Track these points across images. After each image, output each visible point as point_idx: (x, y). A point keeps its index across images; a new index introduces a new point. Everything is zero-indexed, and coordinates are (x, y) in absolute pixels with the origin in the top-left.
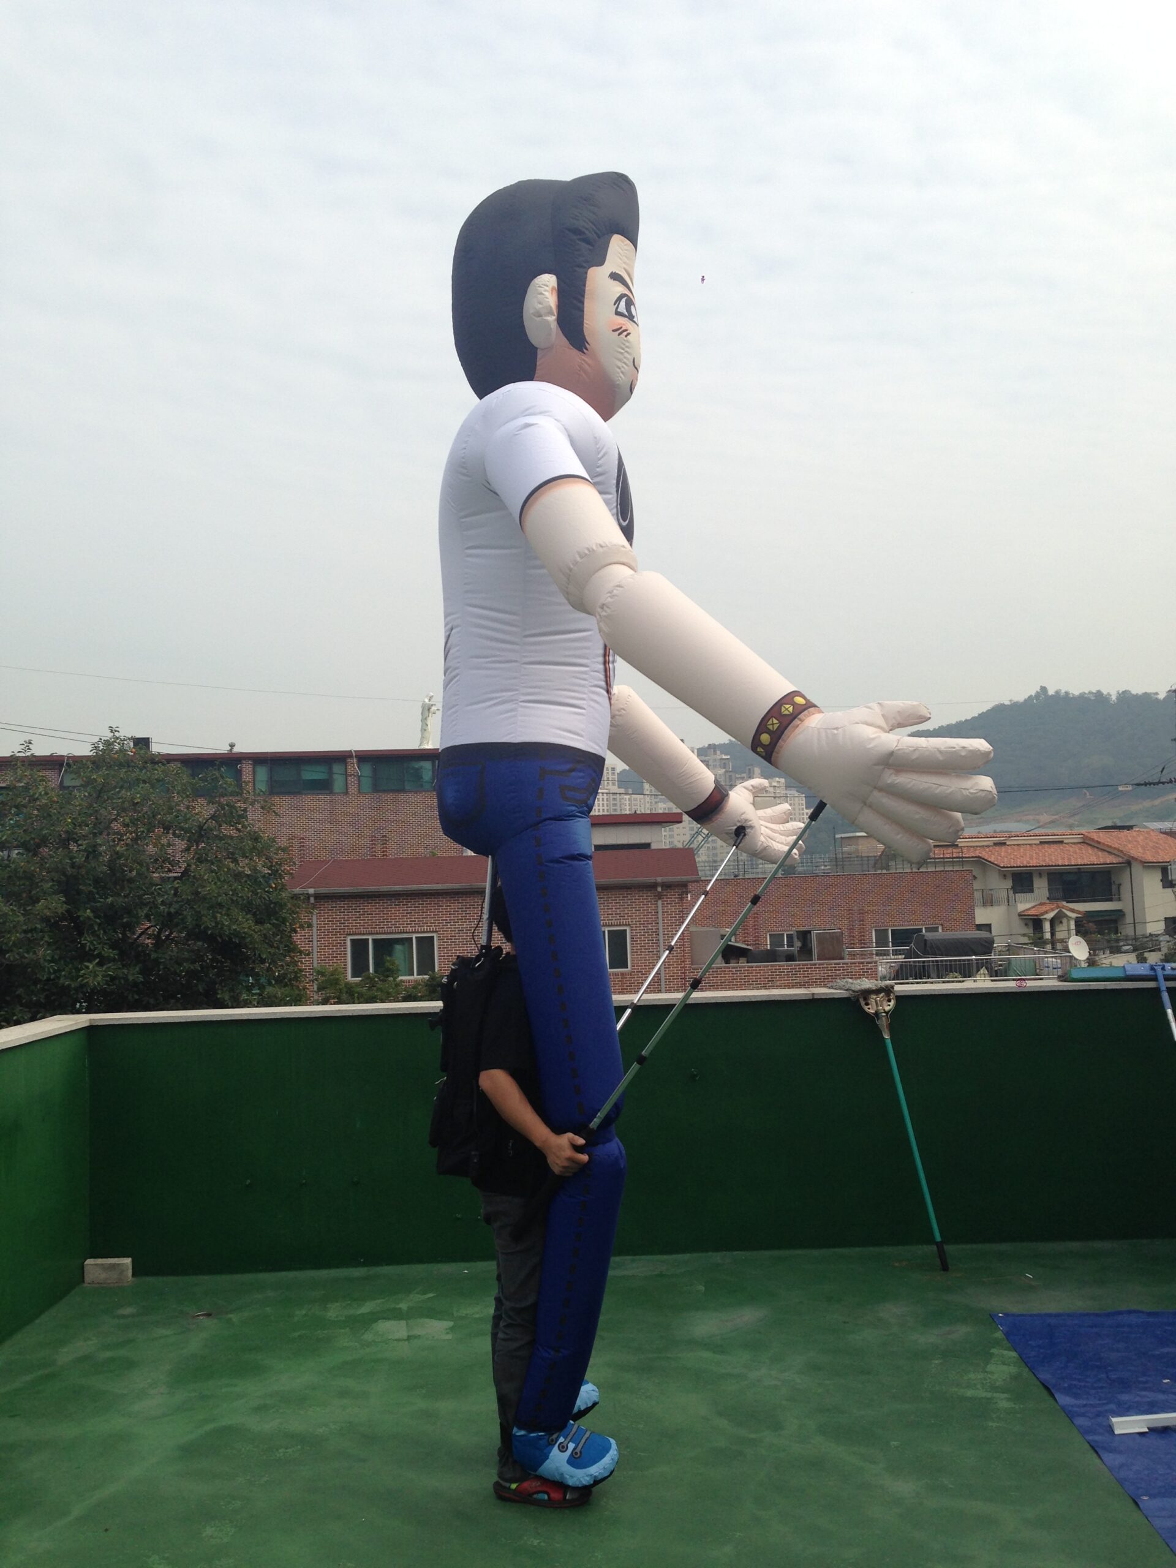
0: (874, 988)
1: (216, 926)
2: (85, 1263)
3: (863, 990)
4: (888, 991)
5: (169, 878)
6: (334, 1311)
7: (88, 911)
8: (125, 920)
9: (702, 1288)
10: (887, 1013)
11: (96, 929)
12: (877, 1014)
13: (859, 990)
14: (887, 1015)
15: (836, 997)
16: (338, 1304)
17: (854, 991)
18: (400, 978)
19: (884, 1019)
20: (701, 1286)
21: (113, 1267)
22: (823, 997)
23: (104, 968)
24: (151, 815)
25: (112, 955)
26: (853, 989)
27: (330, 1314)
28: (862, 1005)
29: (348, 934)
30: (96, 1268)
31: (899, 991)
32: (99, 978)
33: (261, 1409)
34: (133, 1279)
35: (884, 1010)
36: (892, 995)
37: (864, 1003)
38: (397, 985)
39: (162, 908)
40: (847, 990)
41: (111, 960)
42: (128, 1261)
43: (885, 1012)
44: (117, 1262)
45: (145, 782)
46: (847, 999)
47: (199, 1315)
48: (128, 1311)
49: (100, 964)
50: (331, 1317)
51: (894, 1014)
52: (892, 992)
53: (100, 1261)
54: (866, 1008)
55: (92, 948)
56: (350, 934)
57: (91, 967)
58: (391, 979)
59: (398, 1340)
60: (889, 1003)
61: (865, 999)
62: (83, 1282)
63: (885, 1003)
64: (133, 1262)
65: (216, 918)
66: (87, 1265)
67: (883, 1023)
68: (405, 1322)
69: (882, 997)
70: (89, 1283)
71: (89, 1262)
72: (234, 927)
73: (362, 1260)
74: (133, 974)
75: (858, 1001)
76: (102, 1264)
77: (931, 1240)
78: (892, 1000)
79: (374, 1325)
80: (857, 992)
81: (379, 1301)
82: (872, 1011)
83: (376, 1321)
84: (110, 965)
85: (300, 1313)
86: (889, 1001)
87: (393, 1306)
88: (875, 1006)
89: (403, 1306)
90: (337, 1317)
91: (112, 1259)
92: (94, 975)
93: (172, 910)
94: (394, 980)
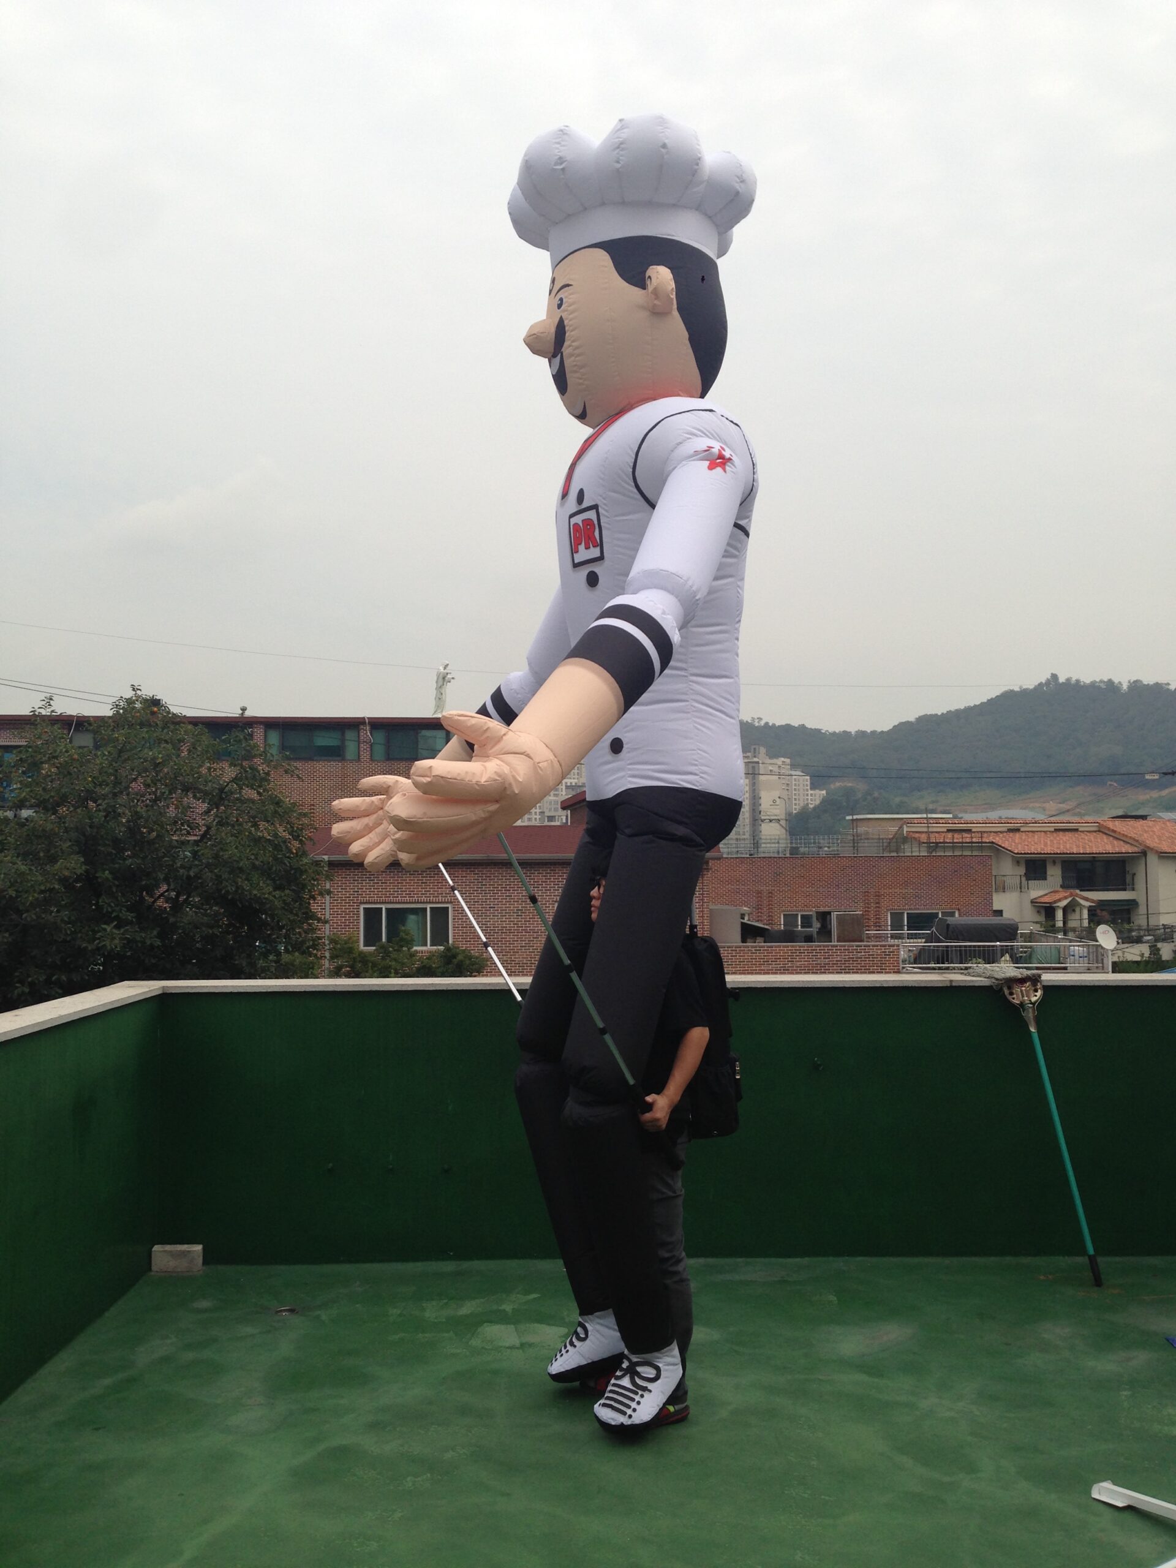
0: (1020, 976)
1: (236, 891)
2: (153, 1249)
3: (1007, 978)
4: (1035, 980)
5: (189, 841)
6: (432, 1311)
7: (107, 872)
8: (144, 883)
9: (833, 1298)
10: (1033, 1004)
11: (114, 890)
12: (1022, 1004)
13: (1004, 978)
14: (1034, 1006)
15: (976, 985)
16: (434, 1303)
17: (997, 979)
18: (415, 948)
19: (1030, 1010)
20: (831, 1296)
21: (184, 1254)
22: (961, 985)
23: (122, 930)
24: (172, 776)
25: (129, 918)
26: (996, 976)
27: (427, 1314)
28: (1006, 993)
29: (361, 903)
30: (164, 1257)
31: (1046, 980)
32: (117, 941)
33: (375, 1426)
34: (204, 1268)
35: (1030, 1001)
36: (1039, 984)
37: (1008, 992)
38: (412, 955)
39: (181, 871)
40: (985, 978)
41: (131, 923)
42: (199, 1248)
43: (1031, 1003)
44: (187, 1249)
45: (166, 742)
46: (990, 987)
47: (281, 1311)
48: (205, 1304)
49: (117, 927)
50: (429, 1318)
51: (1041, 1005)
52: (1038, 981)
53: (168, 1247)
54: (1010, 998)
55: (110, 910)
56: (364, 903)
57: (109, 929)
58: (405, 949)
59: (512, 1348)
60: (1036, 994)
61: (1009, 988)
62: (150, 1269)
63: (1032, 993)
64: (204, 1249)
65: (237, 883)
66: (155, 1251)
67: (1030, 1015)
68: (512, 1326)
69: (1028, 987)
70: (157, 1272)
71: (156, 1248)
72: (255, 892)
73: (451, 1254)
74: (151, 937)
75: (1001, 990)
76: (171, 1252)
77: (1083, 1251)
78: (1039, 990)
79: (479, 1330)
80: (1001, 980)
81: (478, 1301)
82: (1016, 1002)
83: (481, 1323)
84: (128, 927)
85: (394, 1312)
86: (1036, 991)
87: (495, 1307)
88: (1021, 996)
89: (508, 1307)
90: (436, 1318)
91: (181, 1246)
92: (112, 937)
93: (192, 874)
94: (409, 949)
